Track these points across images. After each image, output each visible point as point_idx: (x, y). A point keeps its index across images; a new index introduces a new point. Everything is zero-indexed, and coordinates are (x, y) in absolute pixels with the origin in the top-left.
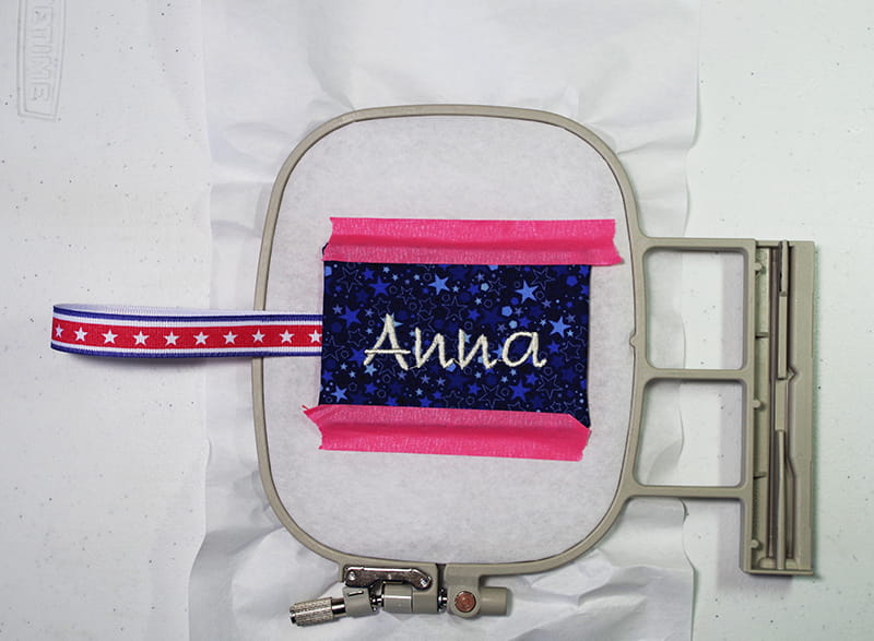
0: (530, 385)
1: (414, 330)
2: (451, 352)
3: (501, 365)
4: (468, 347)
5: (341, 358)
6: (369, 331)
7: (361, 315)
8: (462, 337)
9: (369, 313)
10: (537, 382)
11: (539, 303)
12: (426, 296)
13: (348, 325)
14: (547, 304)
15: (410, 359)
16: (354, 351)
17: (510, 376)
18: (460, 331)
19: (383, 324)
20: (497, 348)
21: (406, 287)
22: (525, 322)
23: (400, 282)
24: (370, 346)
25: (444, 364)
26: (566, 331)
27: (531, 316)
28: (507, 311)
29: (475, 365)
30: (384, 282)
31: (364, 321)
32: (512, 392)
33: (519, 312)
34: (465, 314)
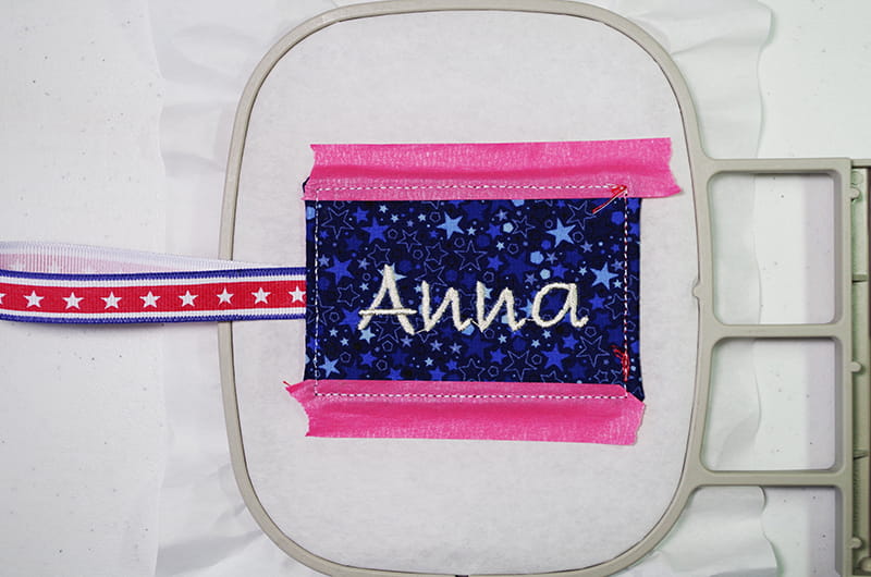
0: (568, 350)
1: (420, 284)
2: (468, 311)
3: (531, 325)
4: (489, 303)
5: (329, 321)
6: (364, 287)
7: (354, 267)
8: (482, 291)
9: (363, 264)
10: (577, 345)
11: (577, 247)
12: (433, 241)
13: (337, 280)
14: (587, 247)
15: (416, 320)
16: (345, 311)
17: (542, 340)
18: (479, 284)
19: (381, 278)
20: (525, 305)
21: (409, 230)
22: (560, 271)
23: (401, 224)
24: (367, 305)
25: (460, 326)
26: (612, 281)
27: (568, 263)
28: (537, 258)
29: (498, 326)
30: (381, 224)
31: (358, 275)
32: (545, 359)
33: (552, 258)
34: (484, 262)
